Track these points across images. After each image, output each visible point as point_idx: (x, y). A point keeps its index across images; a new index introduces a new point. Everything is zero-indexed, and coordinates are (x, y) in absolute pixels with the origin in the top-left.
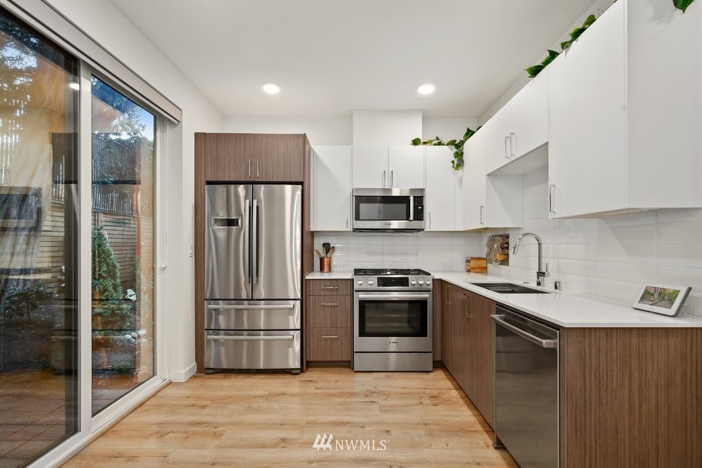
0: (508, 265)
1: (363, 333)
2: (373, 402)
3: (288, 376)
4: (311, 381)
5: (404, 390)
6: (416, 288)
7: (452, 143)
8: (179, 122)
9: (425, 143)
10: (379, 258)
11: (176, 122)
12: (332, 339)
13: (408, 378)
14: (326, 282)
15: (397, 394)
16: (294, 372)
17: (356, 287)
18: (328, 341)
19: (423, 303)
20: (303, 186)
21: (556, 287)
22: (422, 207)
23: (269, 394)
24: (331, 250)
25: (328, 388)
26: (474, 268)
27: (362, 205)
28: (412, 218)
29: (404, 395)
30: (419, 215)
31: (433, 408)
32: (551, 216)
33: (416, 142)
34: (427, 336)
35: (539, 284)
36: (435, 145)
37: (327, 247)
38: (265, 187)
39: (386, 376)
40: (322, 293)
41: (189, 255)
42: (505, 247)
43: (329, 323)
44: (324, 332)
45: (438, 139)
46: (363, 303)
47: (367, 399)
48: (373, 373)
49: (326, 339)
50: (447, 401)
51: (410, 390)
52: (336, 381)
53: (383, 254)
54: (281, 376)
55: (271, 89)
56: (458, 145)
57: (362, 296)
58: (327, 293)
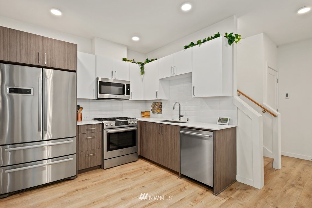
0: (162, 114)
1: (108, 150)
2: (126, 179)
3: (68, 182)
4: (86, 180)
5: (134, 170)
6: (132, 125)
7: (139, 63)
9: (128, 61)
12: (92, 156)
13: (130, 166)
14: (88, 126)
15: (132, 173)
16: (72, 178)
17: (105, 127)
18: (90, 157)
19: (133, 132)
21: (187, 120)
22: (129, 89)
24: (80, 109)
25: (99, 180)
26: (145, 116)
27: (102, 86)
28: (126, 94)
29: (136, 172)
30: (128, 93)
31: (150, 173)
32: (193, 96)
33: (125, 60)
34: (135, 146)
35: (180, 120)
36: (133, 62)
38: (53, 71)
39: (121, 167)
40: (86, 132)
42: (161, 107)
43: (90, 147)
44: (87, 152)
45: (134, 60)
46: (109, 135)
47: (122, 178)
48: (114, 168)
49: (88, 156)
50: (152, 169)
51: (136, 170)
52: (100, 176)
53: (107, 111)
54: (64, 183)
56: (142, 64)
57: (109, 131)
58: (89, 132)
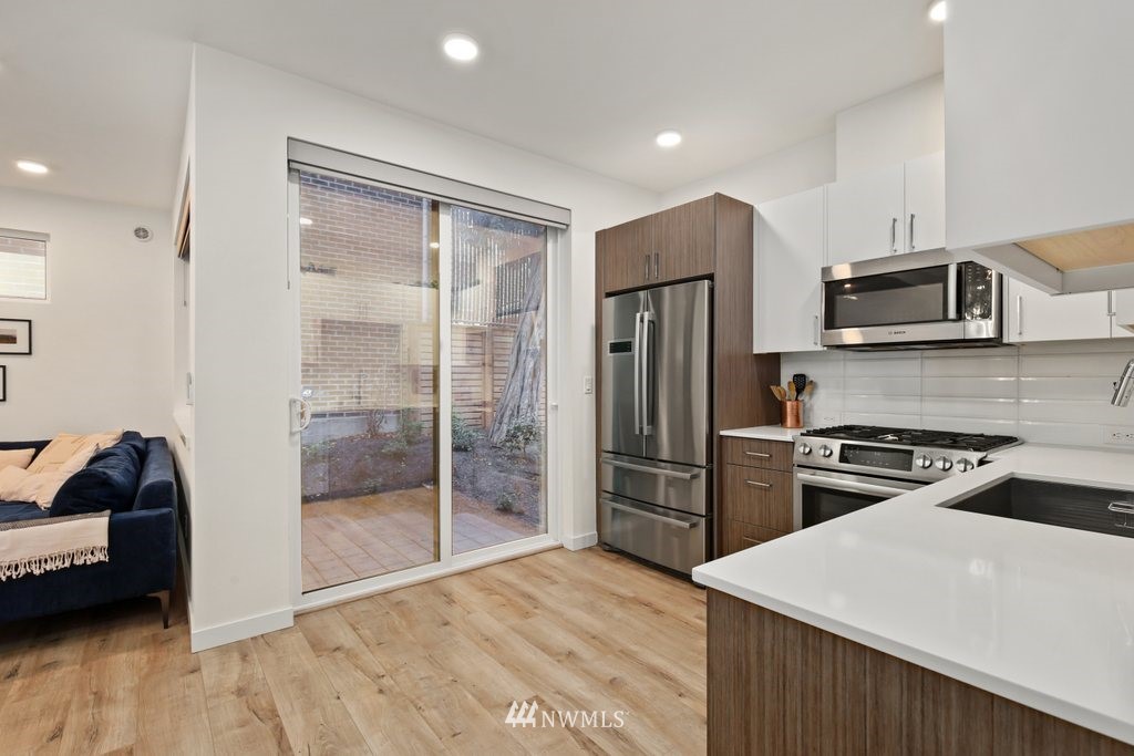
6: (929, 476)
8: (567, 225)
10: (912, 406)
11: (564, 227)
14: (752, 443)
17: (796, 458)
20: (713, 281)
23: (634, 598)
24: (808, 389)
28: (951, 316)
37: (801, 383)
40: (746, 462)
41: (585, 390)
43: (757, 516)
53: (922, 397)
55: (669, 140)
57: (805, 476)
58: (752, 463)
